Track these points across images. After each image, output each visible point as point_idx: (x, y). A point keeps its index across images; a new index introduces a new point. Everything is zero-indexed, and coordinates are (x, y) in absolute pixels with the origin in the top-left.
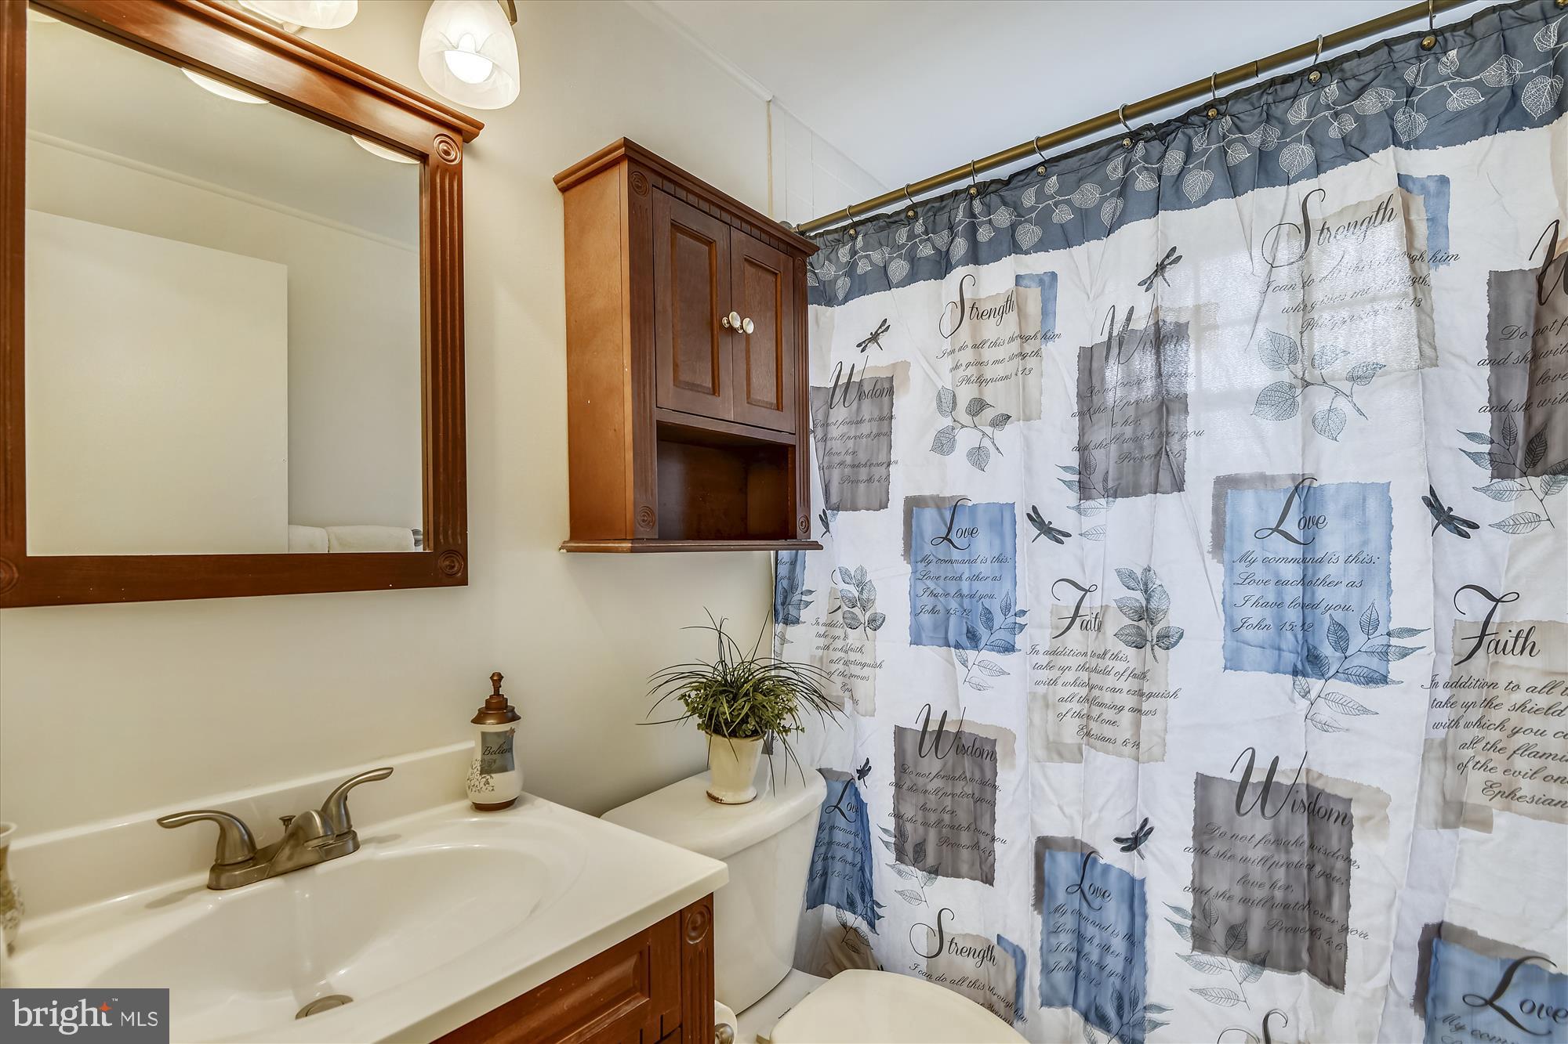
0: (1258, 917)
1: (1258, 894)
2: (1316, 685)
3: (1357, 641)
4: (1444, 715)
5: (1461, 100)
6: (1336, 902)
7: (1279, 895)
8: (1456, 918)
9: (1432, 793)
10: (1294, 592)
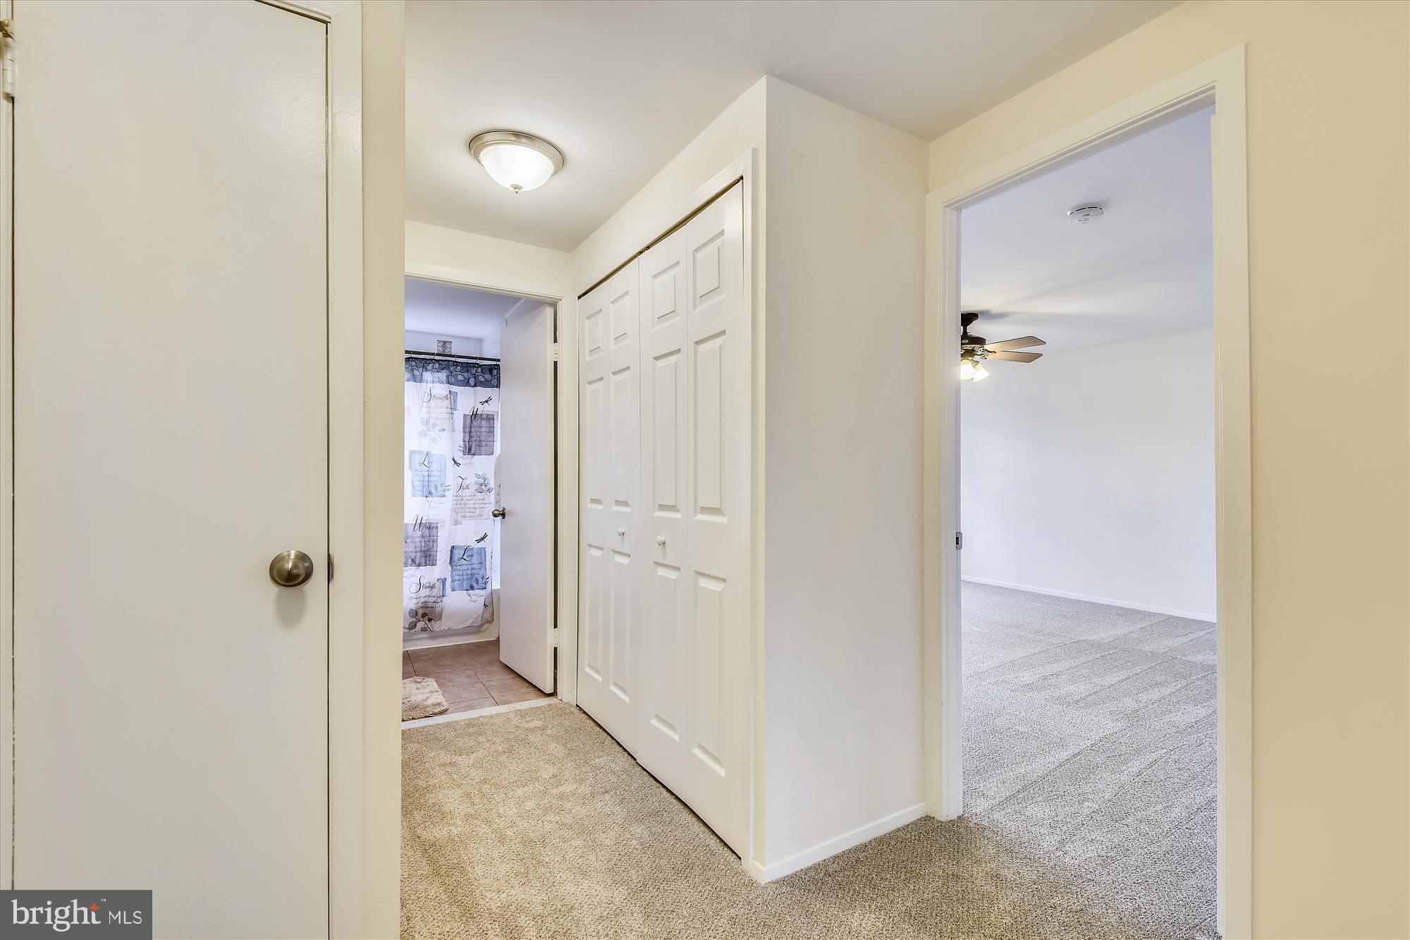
0: (419, 554)
1: (418, 549)
2: (430, 499)
3: (440, 488)
4: (455, 502)
5: (460, 378)
6: (435, 546)
7: (423, 549)
8: (456, 544)
9: (452, 518)
10: (426, 478)
